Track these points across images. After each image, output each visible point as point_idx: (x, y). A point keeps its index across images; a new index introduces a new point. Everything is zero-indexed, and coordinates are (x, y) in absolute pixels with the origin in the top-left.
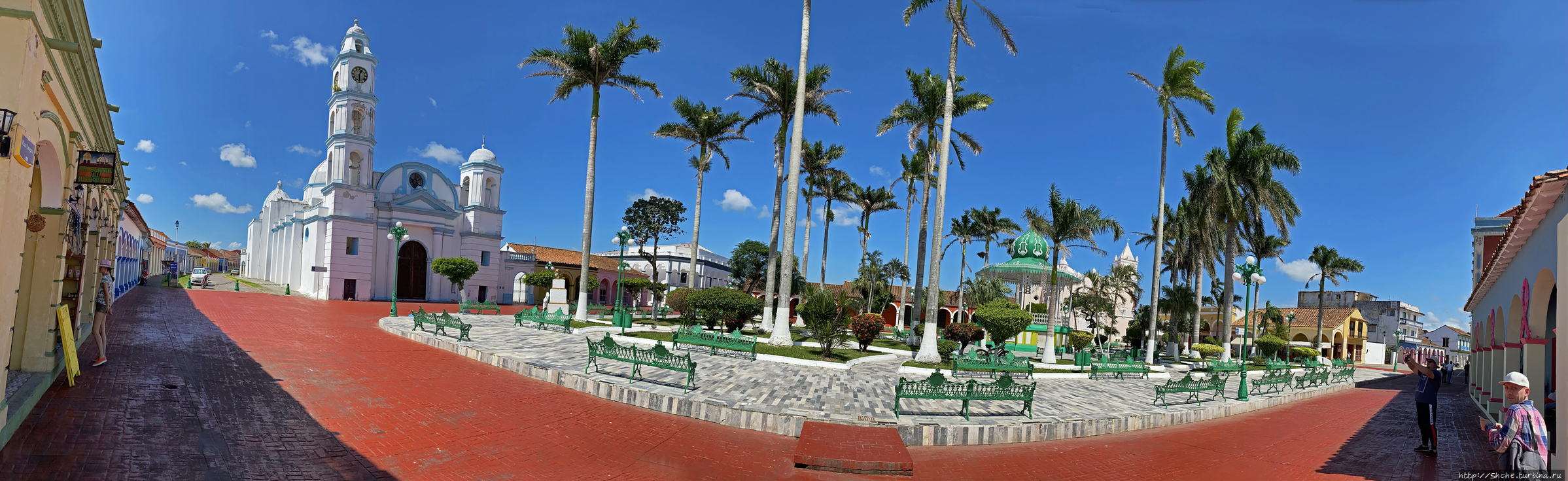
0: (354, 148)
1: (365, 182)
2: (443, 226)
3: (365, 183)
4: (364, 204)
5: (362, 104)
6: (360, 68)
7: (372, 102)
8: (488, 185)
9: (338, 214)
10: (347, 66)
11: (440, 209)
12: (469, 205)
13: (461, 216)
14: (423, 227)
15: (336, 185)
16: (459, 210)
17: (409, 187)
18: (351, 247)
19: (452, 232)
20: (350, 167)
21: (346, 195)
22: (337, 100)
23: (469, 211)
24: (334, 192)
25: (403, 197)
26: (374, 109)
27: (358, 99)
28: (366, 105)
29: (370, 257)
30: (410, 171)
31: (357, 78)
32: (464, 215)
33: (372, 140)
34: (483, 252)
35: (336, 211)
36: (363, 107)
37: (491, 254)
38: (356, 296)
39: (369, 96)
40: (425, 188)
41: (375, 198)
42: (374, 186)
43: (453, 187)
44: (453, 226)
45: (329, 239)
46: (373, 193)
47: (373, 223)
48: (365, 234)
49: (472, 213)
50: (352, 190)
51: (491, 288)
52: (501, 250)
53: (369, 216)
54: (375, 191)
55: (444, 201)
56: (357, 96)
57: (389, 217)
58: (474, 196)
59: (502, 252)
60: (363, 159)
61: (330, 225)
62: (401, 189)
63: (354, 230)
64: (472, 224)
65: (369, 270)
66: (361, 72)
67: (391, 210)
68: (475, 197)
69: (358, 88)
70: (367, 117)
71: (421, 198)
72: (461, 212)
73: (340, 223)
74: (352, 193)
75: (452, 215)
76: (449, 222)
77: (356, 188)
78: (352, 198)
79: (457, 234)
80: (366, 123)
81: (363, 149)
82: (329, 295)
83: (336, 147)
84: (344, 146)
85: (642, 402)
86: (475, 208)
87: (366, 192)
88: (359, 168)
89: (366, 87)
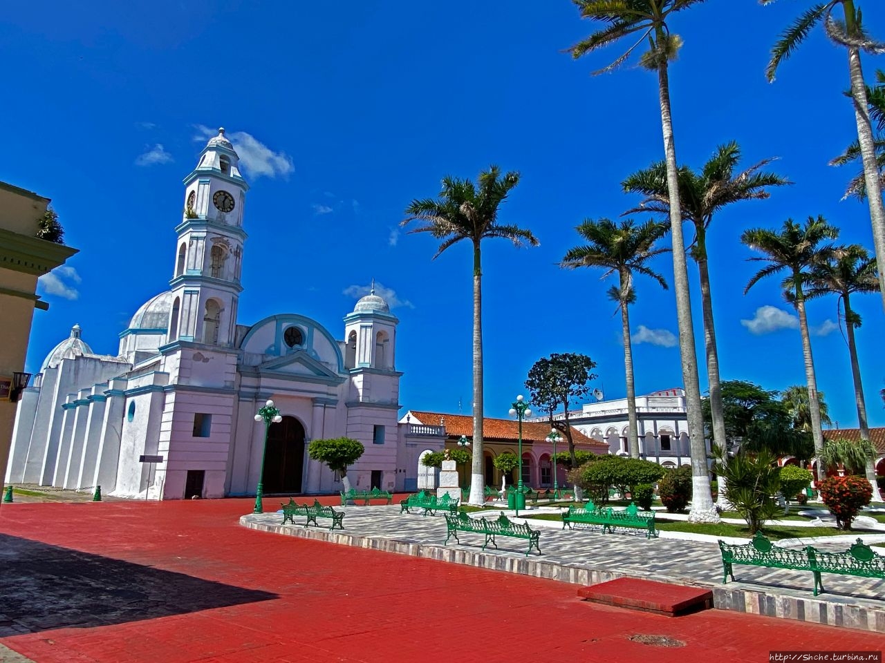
0: (212, 294)
1: (224, 339)
2: (325, 396)
3: (225, 341)
4: (224, 368)
5: (225, 239)
6: (225, 192)
7: (239, 238)
8: (379, 341)
9: (183, 383)
10: (207, 187)
11: (322, 374)
12: (357, 367)
13: (347, 381)
14: (301, 398)
15: (183, 345)
16: (344, 374)
17: (283, 346)
18: (201, 426)
19: (335, 402)
20: (205, 319)
21: (198, 357)
22: (191, 229)
23: (356, 374)
24: (179, 353)
25: (275, 360)
26: (242, 246)
27: (220, 232)
28: (231, 241)
29: (227, 438)
30: (285, 325)
31: (221, 204)
32: (351, 379)
33: (237, 286)
34: (376, 427)
35: (182, 379)
36: (227, 243)
37: (386, 428)
38: (203, 492)
39: (236, 230)
40: (305, 347)
41: (238, 359)
42: (237, 345)
43: (335, 344)
44: (336, 395)
45: (167, 417)
46: (236, 354)
47: (234, 394)
48: (220, 408)
49: (360, 377)
50: (206, 350)
51: (387, 472)
52: (400, 422)
53: (228, 384)
54: (238, 352)
55: (327, 363)
56: (221, 229)
57: (255, 385)
58: (362, 355)
59: (400, 425)
60: (224, 310)
61: (171, 398)
62: (273, 349)
63: (204, 405)
64: (361, 391)
65: (225, 457)
66: (226, 198)
67: (258, 376)
68: (363, 357)
69: (222, 219)
70: (232, 256)
71: (299, 360)
72: (346, 376)
73: (187, 396)
74: (206, 354)
75: (335, 381)
76: (333, 390)
77: (212, 348)
78: (206, 360)
79: (341, 405)
80: (230, 265)
81: (224, 297)
82: (165, 494)
83: (186, 292)
84: (198, 292)
85: (490, 565)
86: (364, 371)
87: (226, 353)
88: (217, 321)
89: (231, 218)
